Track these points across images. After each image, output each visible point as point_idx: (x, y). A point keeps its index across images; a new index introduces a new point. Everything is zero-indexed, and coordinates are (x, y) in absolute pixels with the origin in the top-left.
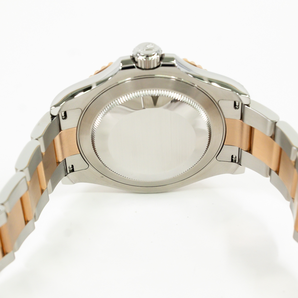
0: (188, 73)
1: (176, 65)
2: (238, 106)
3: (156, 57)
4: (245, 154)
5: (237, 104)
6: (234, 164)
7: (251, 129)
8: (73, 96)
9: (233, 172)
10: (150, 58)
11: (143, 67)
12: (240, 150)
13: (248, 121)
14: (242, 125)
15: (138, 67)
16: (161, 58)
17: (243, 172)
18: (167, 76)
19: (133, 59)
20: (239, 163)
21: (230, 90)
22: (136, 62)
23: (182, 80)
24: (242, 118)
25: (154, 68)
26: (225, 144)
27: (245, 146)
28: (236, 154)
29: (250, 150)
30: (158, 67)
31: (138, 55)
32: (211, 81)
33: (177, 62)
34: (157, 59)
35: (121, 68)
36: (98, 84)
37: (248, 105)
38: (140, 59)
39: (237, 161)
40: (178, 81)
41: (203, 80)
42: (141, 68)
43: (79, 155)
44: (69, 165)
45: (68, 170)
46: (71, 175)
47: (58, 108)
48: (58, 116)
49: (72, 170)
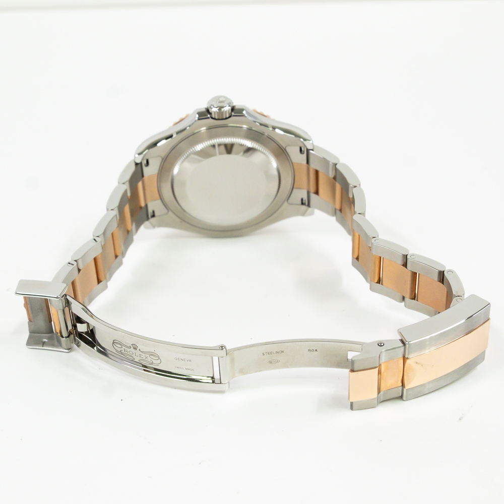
0: (255, 122)
1: (246, 115)
2: (304, 151)
3: (227, 109)
4: (313, 196)
5: (303, 149)
6: (304, 207)
7: (317, 172)
8: (155, 144)
9: (303, 214)
10: (222, 109)
11: (217, 118)
12: (308, 193)
13: (314, 165)
14: (308, 169)
15: (212, 118)
16: (233, 109)
17: (312, 214)
18: (238, 125)
19: (208, 111)
20: (309, 205)
21: (293, 136)
22: (210, 114)
23: (253, 129)
24: (308, 162)
25: (226, 118)
26: (295, 187)
27: (312, 189)
28: (305, 198)
29: (317, 193)
30: (230, 117)
31: (212, 107)
32: (274, 128)
33: (247, 113)
34: (229, 111)
35: (197, 119)
36: (178, 133)
37: (312, 150)
38: (214, 110)
39: (307, 203)
40: (250, 129)
41: (268, 127)
42: (215, 119)
43: (159, 201)
44: (150, 211)
45: (150, 216)
46: (152, 220)
47: (142, 156)
48: (141, 163)
49: (153, 216)
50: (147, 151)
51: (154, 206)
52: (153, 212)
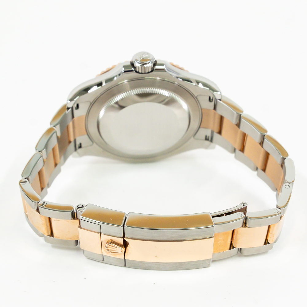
1: (166, 70)
2: (212, 99)
4: (216, 136)
5: (211, 98)
6: (207, 142)
7: (222, 118)
8: (85, 90)
9: (206, 147)
10: (145, 66)
11: (140, 72)
12: (212, 132)
13: (220, 111)
14: (215, 114)
15: (136, 72)
16: (155, 64)
17: (214, 148)
19: (132, 64)
20: (211, 141)
22: (135, 68)
24: (215, 108)
25: (149, 73)
26: (201, 126)
27: (216, 129)
28: (209, 134)
29: (220, 132)
30: (152, 71)
31: (136, 62)
33: (166, 67)
34: (151, 66)
35: (123, 72)
37: (220, 100)
38: (137, 65)
39: (210, 139)
42: (138, 72)
43: (86, 136)
44: (78, 143)
45: (77, 147)
46: (79, 150)
47: (73, 102)
48: (72, 108)
49: (80, 147)
50: (78, 97)
51: (82, 139)
52: (80, 144)
